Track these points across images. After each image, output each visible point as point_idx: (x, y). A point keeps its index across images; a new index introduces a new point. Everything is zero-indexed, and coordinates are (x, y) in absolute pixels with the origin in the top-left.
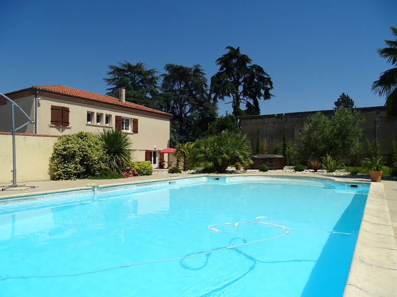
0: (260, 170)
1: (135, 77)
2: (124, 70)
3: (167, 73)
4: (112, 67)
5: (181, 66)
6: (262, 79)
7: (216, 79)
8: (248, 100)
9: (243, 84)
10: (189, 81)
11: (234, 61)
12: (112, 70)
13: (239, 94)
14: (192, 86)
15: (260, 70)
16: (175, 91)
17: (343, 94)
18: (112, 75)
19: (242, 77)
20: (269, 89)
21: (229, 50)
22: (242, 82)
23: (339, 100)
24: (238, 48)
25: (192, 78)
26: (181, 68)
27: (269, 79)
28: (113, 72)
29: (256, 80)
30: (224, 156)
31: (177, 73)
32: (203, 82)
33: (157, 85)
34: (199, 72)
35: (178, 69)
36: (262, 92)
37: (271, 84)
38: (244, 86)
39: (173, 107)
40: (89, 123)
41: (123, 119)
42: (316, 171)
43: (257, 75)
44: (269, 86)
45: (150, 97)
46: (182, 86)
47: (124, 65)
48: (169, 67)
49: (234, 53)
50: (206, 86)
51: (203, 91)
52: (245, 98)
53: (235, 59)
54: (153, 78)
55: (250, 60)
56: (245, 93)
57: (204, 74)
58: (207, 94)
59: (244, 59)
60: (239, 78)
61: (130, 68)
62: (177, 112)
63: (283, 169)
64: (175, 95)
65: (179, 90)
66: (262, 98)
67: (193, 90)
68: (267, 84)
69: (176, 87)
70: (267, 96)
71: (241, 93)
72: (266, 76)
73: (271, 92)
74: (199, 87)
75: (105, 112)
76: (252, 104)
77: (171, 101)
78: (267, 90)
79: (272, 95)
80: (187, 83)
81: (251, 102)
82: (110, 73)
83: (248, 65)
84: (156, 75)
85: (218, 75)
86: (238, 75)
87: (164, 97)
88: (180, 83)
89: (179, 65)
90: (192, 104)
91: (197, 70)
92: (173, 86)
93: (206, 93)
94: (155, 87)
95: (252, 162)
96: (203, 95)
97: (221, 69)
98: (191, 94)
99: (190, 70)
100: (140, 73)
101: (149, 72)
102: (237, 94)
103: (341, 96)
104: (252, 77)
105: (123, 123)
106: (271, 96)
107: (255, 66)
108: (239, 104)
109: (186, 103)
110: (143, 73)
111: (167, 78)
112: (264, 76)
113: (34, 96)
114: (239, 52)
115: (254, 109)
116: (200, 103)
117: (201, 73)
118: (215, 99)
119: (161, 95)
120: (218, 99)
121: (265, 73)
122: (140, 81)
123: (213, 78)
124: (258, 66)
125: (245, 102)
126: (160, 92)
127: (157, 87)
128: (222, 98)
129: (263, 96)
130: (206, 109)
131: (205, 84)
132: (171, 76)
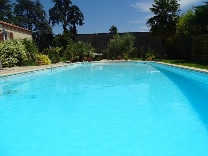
3: (17, 3)
6: (78, 14)
7: (52, 11)
8: (71, 25)
10: (33, 10)
11: (63, 1)
15: (77, 9)
16: (24, 16)
17: (113, 25)
19: (67, 11)
20: (82, 20)
22: (67, 15)
23: (111, 28)
25: (36, 8)
27: (82, 14)
29: (74, 14)
31: (24, 4)
32: (44, 12)
36: (79, 21)
37: (83, 17)
38: (68, 17)
42: (119, 60)
43: (76, 11)
44: (81, 18)
45: (7, 18)
46: (28, 13)
50: (45, 14)
51: (43, 18)
54: (9, 6)
56: (68, 21)
57: (43, 7)
59: (68, 1)
60: (65, 12)
65: (27, 15)
69: (24, 14)
70: (81, 24)
73: (83, 21)
74: (40, 14)
80: (31, 11)
81: (72, 26)
83: (70, 5)
84: (10, 3)
85: (54, 9)
88: (27, 11)
90: (37, 25)
91: (38, 4)
92: (22, 13)
93: (45, 19)
94: (10, 12)
96: (43, 20)
97: (56, 5)
98: (35, 19)
99: (34, 3)
103: (112, 26)
104: (73, 12)
106: (83, 24)
107: (74, 6)
108: (66, 27)
109: (32, 24)
111: (17, 7)
112: (79, 12)
115: (74, 30)
117: (41, 6)
118: (53, 24)
119: (15, 17)
120: (55, 23)
123: (50, 11)
124: (76, 6)
125: (69, 26)
127: (12, 12)
128: (58, 23)
129: (79, 24)
132: (20, 6)
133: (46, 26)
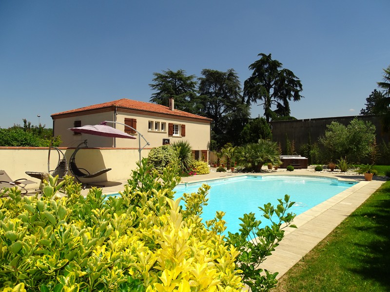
0: (288, 170)
1: (176, 82)
2: (167, 77)
3: (204, 77)
4: (156, 74)
5: (217, 71)
6: (292, 81)
7: (249, 83)
8: (279, 101)
9: (273, 86)
10: (223, 84)
11: (266, 66)
12: (156, 77)
13: (270, 96)
14: (226, 89)
15: (290, 73)
16: (211, 93)
17: (375, 90)
18: (157, 82)
19: (273, 80)
20: (299, 91)
21: (261, 57)
22: (273, 85)
23: (370, 96)
24: (270, 54)
25: (227, 81)
26: (217, 73)
27: (299, 82)
28: (157, 78)
29: (286, 82)
30: (259, 159)
31: (213, 77)
32: (236, 85)
33: (195, 89)
34: (233, 76)
35: (214, 74)
36: (293, 93)
37: (301, 86)
38: (275, 88)
39: (209, 108)
40: (150, 130)
41: (174, 125)
42: (332, 171)
43: (288, 78)
44: (298, 88)
45: (189, 99)
46: (217, 89)
47: (167, 73)
48: (205, 72)
49: (266, 59)
50: (239, 88)
51: (236, 93)
52: (276, 99)
53: (266, 64)
54: (192, 83)
55: (281, 64)
56: (275, 95)
57: (238, 77)
58: (240, 96)
59: (276, 64)
60: (270, 82)
61: (172, 75)
62: (213, 112)
63: (307, 168)
64: (211, 97)
65: (215, 92)
66: (292, 98)
67: (227, 93)
68: (297, 86)
69: (211, 90)
70: (297, 97)
71: (272, 95)
72: (296, 79)
73: (300, 93)
74: (233, 89)
75: (161, 121)
76: (283, 104)
77: (207, 102)
78: (297, 92)
79: (301, 97)
80: (221, 85)
81: (282, 103)
82: (155, 80)
83: (279, 69)
84: (194, 80)
85: (251, 79)
86: (270, 79)
87: (202, 99)
88: (216, 86)
89: (215, 70)
90: (227, 105)
91: (231, 74)
92: (209, 89)
93: (239, 94)
94: (193, 91)
95: (281, 163)
96: (236, 97)
97: (254, 74)
98: (226, 97)
99: (225, 74)
100: (180, 79)
101: (189, 78)
102: (268, 97)
103: (372, 92)
104: (283, 80)
105: (174, 128)
107: (285, 70)
108: (270, 106)
109: (221, 104)
110: (183, 79)
111: (203, 83)
112: (294, 78)
113: (114, 112)
114: (270, 58)
115: (284, 110)
116: (234, 104)
117: (234, 76)
118: (248, 102)
119: (198, 98)
120: (251, 101)
121: (294, 77)
122: (181, 86)
123: (246, 83)
124: (288, 70)
125: (276, 103)
126: (198, 95)
127: (195, 91)
128: (255, 101)
129: (293, 97)
130: (239, 110)
131: (239, 87)
132: (207, 80)
133: (240, 106)
